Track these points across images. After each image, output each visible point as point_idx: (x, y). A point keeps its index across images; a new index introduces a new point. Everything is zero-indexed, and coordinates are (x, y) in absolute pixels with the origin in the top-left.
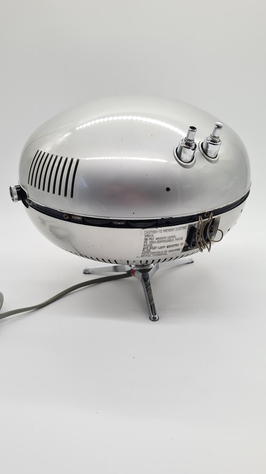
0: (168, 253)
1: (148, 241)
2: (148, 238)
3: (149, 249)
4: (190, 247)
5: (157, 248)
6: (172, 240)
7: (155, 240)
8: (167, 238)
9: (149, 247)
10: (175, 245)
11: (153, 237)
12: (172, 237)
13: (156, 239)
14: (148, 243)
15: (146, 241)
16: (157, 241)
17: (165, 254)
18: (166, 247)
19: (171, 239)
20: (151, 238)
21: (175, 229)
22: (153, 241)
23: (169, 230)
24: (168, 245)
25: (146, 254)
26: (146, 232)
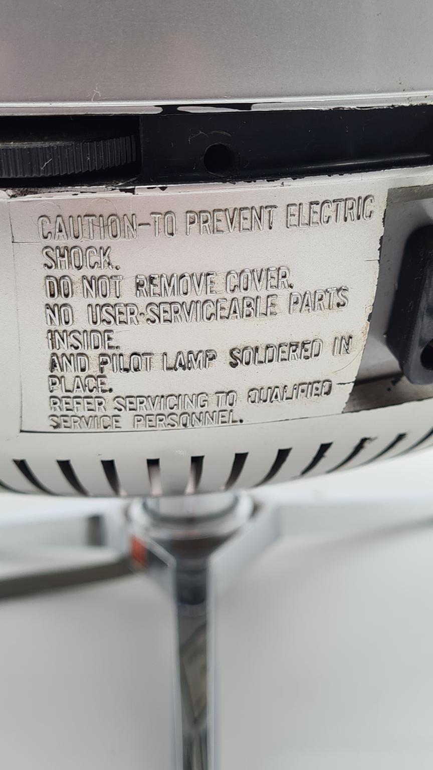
0: (242, 408)
1: (79, 303)
2: (76, 275)
3: (94, 370)
4: (409, 379)
5: (157, 360)
6: (262, 308)
7: (128, 294)
8: (219, 286)
9: (93, 354)
10: (294, 345)
11: (110, 272)
12: (260, 275)
13: (139, 285)
14: (82, 321)
15: (61, 300)
16: (142, 302)
17: (225, 417)
18: (224, 358)
19: (252, 293)
20: (97, 272)
21: (279, 216)
22: (111, 300)
23: (235, 216)
24: (240, 345)
25: (82, 411)
26: (49, 227)
